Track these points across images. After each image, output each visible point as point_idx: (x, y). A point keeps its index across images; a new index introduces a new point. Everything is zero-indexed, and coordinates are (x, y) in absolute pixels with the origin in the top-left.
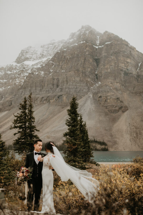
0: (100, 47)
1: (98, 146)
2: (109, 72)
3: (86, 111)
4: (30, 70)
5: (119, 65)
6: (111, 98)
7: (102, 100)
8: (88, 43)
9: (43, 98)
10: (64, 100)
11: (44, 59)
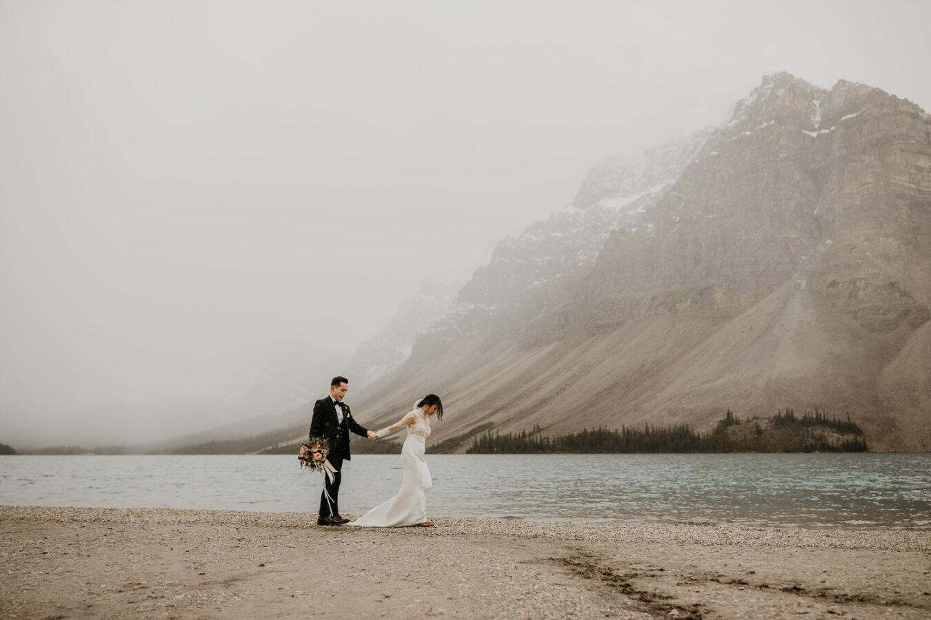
0: (823, 131)
1: (832, 436)
2: (857, 206)
3: (787, 331)
4: (616, 223)
5: (892, 181)
6: (870, 285)
7: (839, 294)
8: (783, 125)
9: (654, 298)
10: (719, 302)
11: (656, 189)
